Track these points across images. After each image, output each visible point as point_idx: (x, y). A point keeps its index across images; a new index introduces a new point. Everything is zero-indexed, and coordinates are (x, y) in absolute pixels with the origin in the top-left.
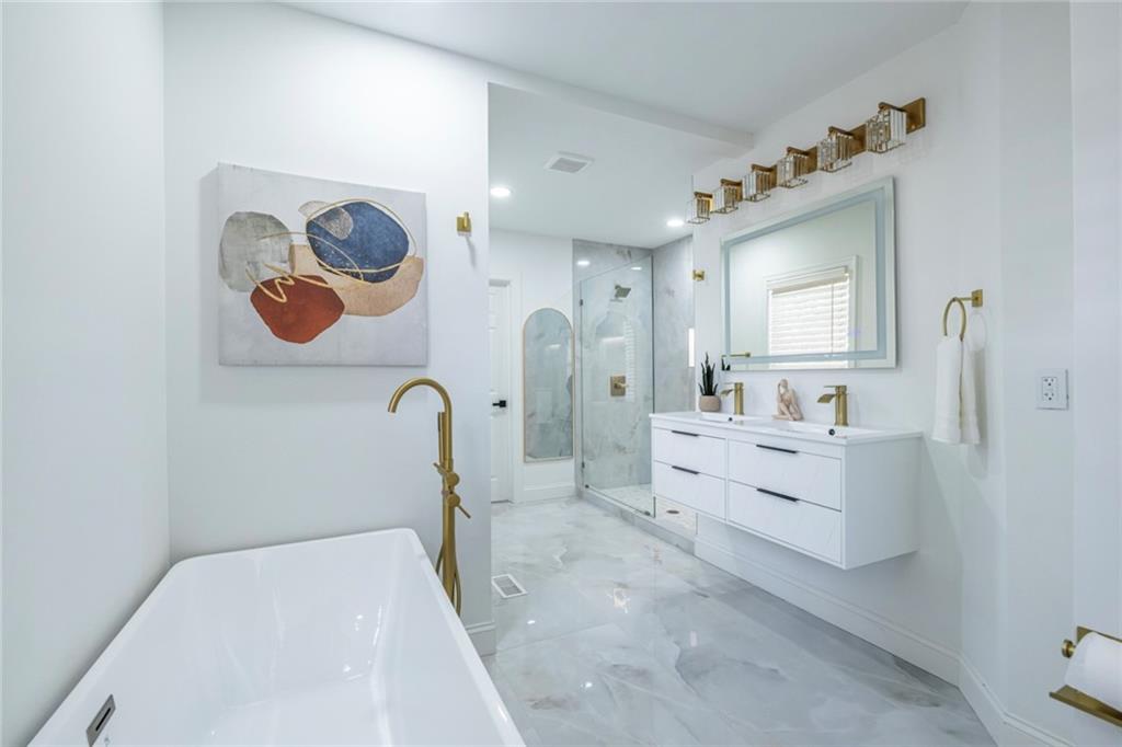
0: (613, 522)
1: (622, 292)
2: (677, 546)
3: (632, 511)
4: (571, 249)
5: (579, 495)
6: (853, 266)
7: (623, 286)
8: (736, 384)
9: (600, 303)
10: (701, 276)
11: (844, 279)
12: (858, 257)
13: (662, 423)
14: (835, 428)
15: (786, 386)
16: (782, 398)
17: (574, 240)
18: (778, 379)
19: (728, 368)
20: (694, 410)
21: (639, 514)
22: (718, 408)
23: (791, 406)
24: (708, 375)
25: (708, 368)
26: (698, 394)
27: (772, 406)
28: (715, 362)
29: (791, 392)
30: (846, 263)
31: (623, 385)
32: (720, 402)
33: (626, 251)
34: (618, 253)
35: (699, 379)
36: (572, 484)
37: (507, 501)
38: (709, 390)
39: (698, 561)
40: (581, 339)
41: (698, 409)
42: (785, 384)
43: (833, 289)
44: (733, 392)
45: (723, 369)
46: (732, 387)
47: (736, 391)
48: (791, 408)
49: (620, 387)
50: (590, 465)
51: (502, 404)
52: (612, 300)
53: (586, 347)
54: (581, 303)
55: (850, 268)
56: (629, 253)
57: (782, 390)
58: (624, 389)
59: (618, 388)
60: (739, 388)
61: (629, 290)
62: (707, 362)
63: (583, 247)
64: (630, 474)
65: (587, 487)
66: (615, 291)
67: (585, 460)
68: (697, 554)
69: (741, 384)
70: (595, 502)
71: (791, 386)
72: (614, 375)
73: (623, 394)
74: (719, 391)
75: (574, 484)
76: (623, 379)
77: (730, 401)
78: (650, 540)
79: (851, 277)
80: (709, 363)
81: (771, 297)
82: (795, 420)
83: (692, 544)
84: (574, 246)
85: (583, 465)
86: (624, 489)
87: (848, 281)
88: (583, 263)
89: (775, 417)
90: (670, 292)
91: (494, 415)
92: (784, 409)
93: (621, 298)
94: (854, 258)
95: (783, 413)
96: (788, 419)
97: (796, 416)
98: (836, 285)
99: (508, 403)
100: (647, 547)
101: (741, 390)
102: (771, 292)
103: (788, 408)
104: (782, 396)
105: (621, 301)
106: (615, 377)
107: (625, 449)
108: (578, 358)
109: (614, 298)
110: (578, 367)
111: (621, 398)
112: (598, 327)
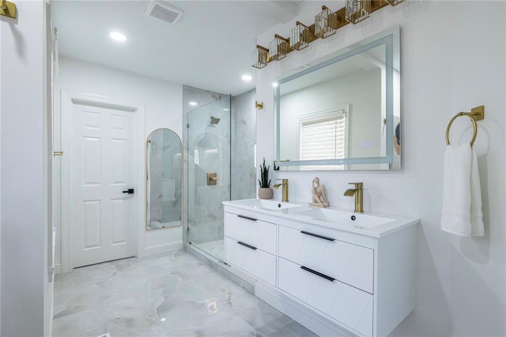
0: (204, 270)
1: (215, 121)
2: (244, 288)
3: (216, 261)
4: (182, 91)
5: (185, 249)
6: (347, 110)
7: (216, 117)
8: (283, 180)
9: (201, 128)
10: (261, 106)
11: (341, 118)
12: (350, 105)
13: (232, 208)
14: (355, 214)
15: (318, 183)
16: (315, 190)
17: (184, 86)
18: (313, 177)
19: (278, 168)
20: (255, 197)
21: (220, 264)
22: (271, 197)
23: (321, 196)
24: (265, 173)
25: (265, 168)
26: (258, 186)
27: (308, 196)
28: (269, 164)
29: (322, 186)
30: (343, 108)
31: (214, 178)
32: (272, 192)
33: (218, 97)
34: (213, 97)
35: (259, 177)
36: (181, 242)
37: (134, 257)
38: (265, 184)
39: (256, 300)
40: (188, 149)
41: (258, 198)
42: (317, 180)
43: (336, 123)
44: (282, 186)
45: (275, 169)
46: (281, 182)
47: (284, 185)
48: (321, 197)
49: (213, 180)
50: (193, 230)
51: (131, 191)
52: (208, 126)
53: (191, 155)
54: (188, 126)
55: (346, 111)
56: (220, 97)
57: (316, 185)
58: (216, 181)
59: (211, 180)
60: (285, 183)
61: (219, 120)
62: (264, 164)
63: (190, 91)
64: (219, 233)
65: (190, 243)
66: (211, 120)
67: (190, 227)
68: (256, 295)
69: (287, 180)
70: (194, 255)
71: (321, 182)
72: (209, 172)
73: (215, 183)
74: (272, 186)
75: (182, 242)
76: (215, 175)
77: (279, 192)
78: (226, 284)
79: (346, 116)
80: (266, 165)
81: (301, 127)
82: (325, 207)
83: (253, 287)
84: (184, 89)
85: (188, 229)
86: (214, 242)
87: (345, 118)
88: (193, 104)
89: (311, 205)
90: (244, 123)
91: (124, 199)
92: (317, 199)
93: (214, 125)
94: (348, 105)
95: (316, 202)
96: (320, 206)
97: (325, 204)
98: (337, 121)
99: (135, 191)
100: (223, 290)
101: (287, 184)
102: (301, 125)
103: (319, 197)
104: (315, 189)
105: (214, 127)
106: (210, 174)
107: (216, 217)
108: (185, 161)
109: (210, 124)
110: (185, 167)
111: (213, 186)
112: (199, 142)
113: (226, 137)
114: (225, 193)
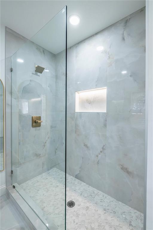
7: (41, 66)
31: (39, 121)
34: (37, 48)
40: (11, 93)
52: (33, 74)
53: (15, 99)
54: (12, 70)
58: (40, 123)
59: (36, 123)
61: (44, 69)
66: (35, 69)
67: (13, 169)
73: (39, 126)
76: (39, 118)
85: (12, 173)
93: (39, 74)
105: (39, 76)
106: (35, 117)
107: (40, 155)
108: (8, 105)
109: (34, 72)
110: (8, 110)
111: (38, 128)
112: (24, 87)
113: (49, 86)
114: (48, 133)
